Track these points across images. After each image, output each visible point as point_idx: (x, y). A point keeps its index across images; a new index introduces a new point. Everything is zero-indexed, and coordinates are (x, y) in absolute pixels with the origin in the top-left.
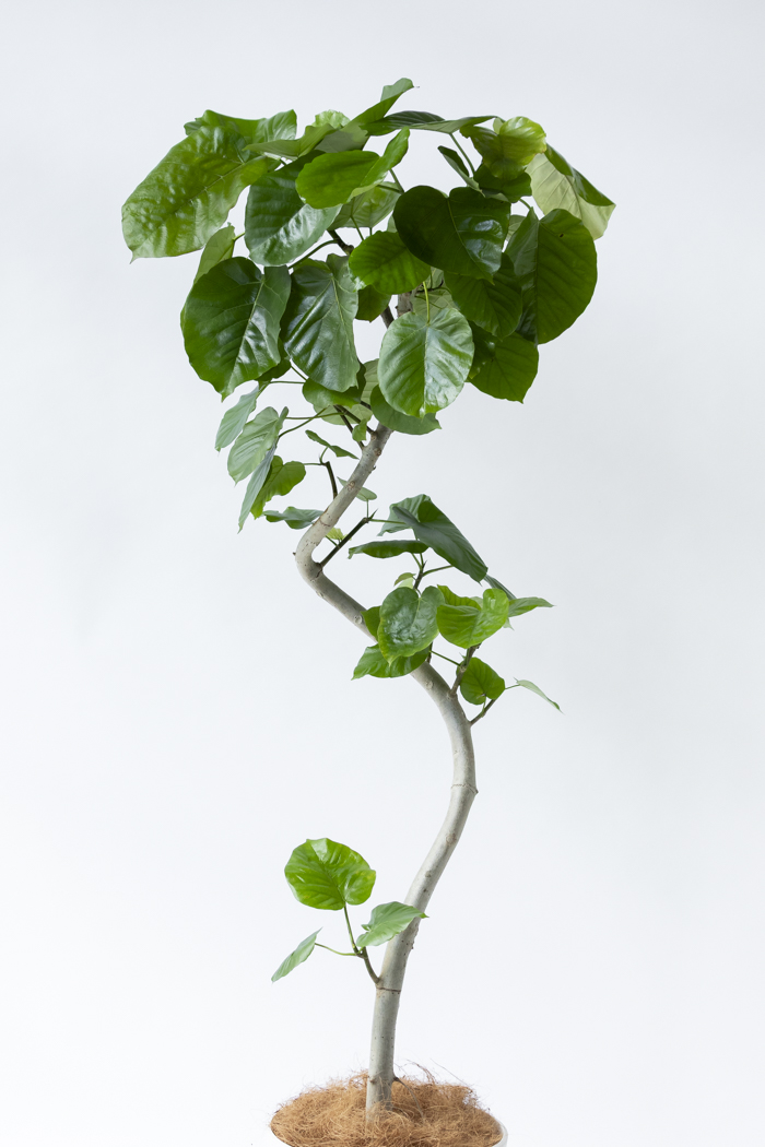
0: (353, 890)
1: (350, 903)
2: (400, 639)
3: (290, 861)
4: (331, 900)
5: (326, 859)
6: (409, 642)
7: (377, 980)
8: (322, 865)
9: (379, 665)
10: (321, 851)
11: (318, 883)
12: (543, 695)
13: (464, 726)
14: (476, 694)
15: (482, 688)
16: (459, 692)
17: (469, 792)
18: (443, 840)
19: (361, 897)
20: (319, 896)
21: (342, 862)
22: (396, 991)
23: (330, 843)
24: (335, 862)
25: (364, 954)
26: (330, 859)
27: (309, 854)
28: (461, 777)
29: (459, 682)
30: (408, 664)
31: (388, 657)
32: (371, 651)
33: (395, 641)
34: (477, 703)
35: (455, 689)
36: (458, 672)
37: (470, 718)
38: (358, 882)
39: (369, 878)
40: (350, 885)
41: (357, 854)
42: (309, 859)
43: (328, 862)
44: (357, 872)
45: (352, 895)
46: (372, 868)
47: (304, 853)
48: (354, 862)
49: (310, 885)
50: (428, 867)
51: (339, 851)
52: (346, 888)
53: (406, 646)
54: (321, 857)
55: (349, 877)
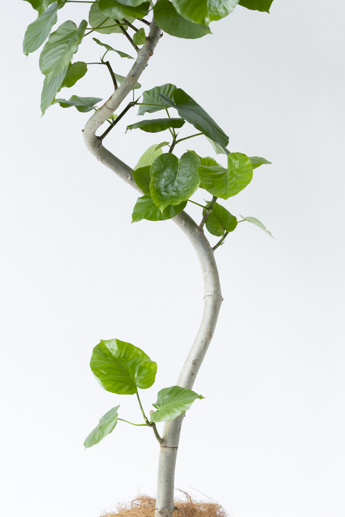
0: (142, 377)
1: (140, 387)
2: (167, 192)
3: (92, 358)
4: (127, 387)
5: (118, 355)
6: (174, 193)
7: (162, 441)
8: (115, 360)
9: (151, 212)
10: (113, 348)
11: (116, 374)
12: (263, 227)
13: (209, 251)
14: (218, 228)
15: (222, 224)
16: (205, 228)
17: (217, 300)
18: (202, 336)
19: (148, 382)
20: (119, 384)
21: (129, 356)
22: (175, 448)
23: (119, 342)
24: (124, 356)
25: (153, 425)
26: (120, 355)
27: (105, 352)
28: (211, 289)
29: (205, 220)
30: (172, 210)
31: (160, 206)
32: (142, 201)
33: (163, 193)
34: (218, 235)
35: (202, 225)
36: (204, 214)
37: (212, 245)
38: (145, 371)
39: (152, 368)
40: (139, 374)
41: (139, 349)
42: (106, 356)
43: (119, 357)
44: (142, 364)
45: (141, 381)
46: (152, 360)
47: (101, 351)
48: (138, 356)
49: (111, 376)
50: (193, 357)
51: (126, 348)
52: (136, 376)
53: (172, 197)
54: (114, 353)
55: (137, 368)
